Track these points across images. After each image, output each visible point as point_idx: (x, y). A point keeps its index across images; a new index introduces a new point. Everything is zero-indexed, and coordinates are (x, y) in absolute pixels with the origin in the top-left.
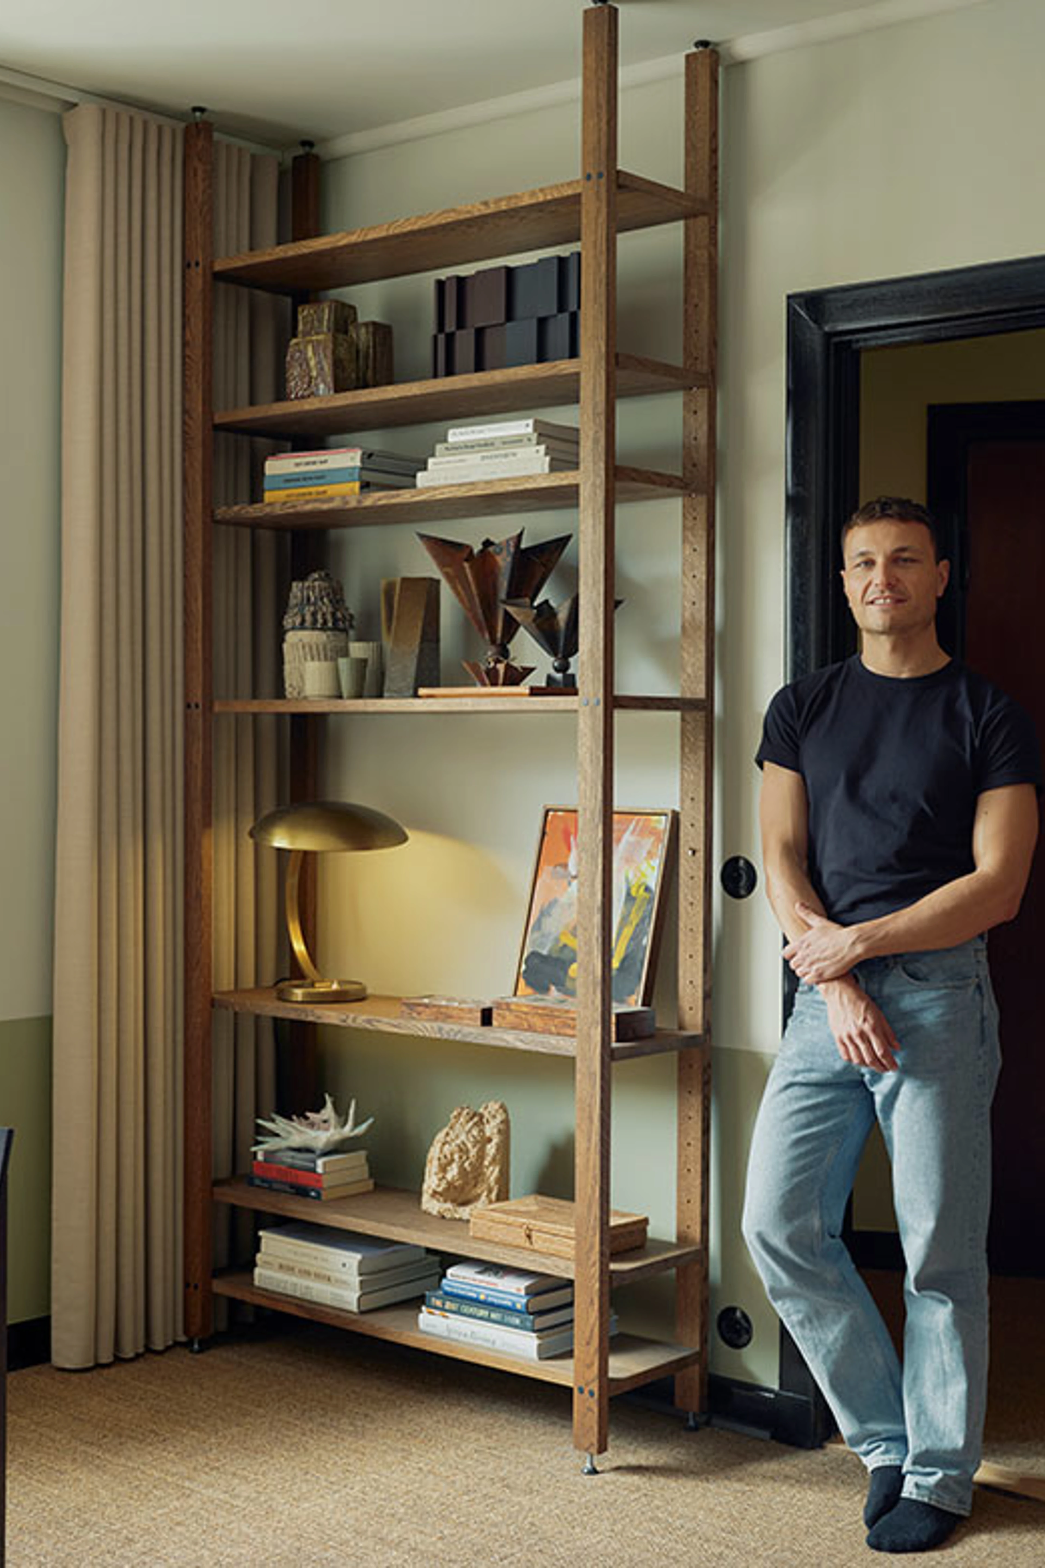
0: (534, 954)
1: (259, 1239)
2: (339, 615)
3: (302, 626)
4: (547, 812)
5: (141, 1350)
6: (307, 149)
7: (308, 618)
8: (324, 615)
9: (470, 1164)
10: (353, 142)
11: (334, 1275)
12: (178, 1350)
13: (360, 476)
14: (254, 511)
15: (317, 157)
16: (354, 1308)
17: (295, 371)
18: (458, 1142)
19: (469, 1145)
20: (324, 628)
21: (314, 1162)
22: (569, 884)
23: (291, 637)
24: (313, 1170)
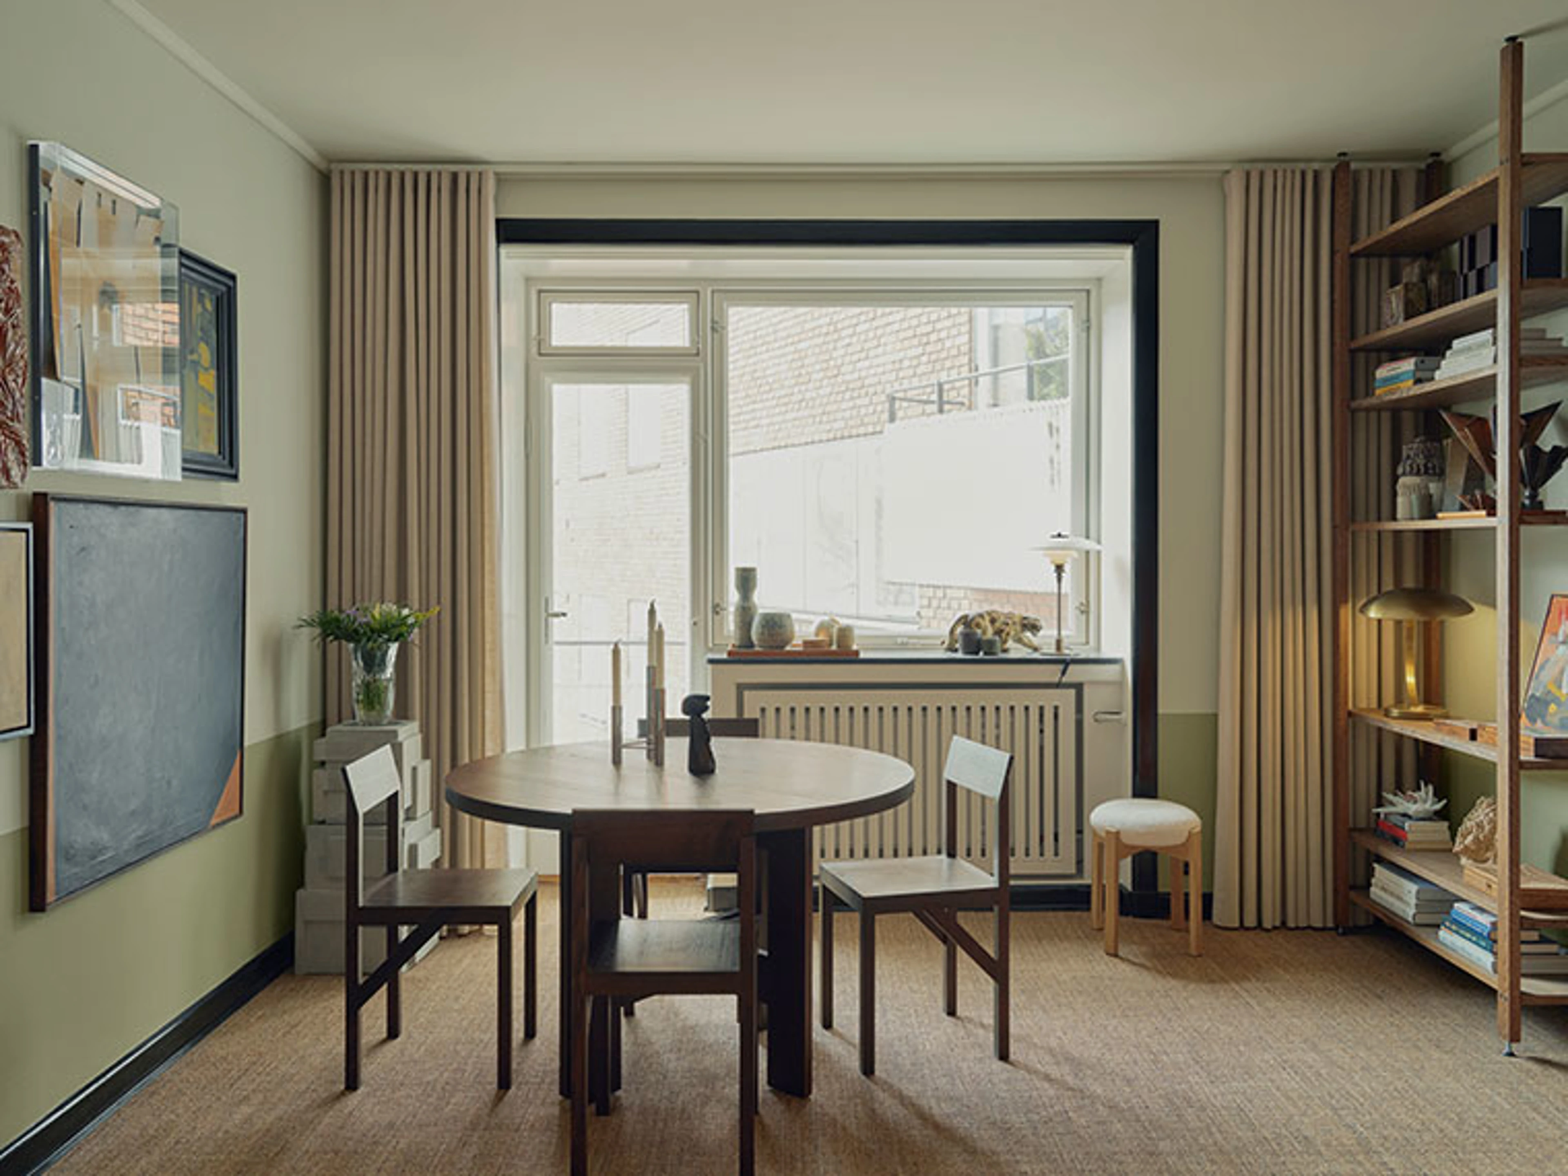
0: (1533, 696)
1: (1373, 869)
2: (1430, 465)
3: (1411, 473)
4: (1552, 597)
5: (1278, 923)
6: (1435, 158)
7: (1408, 469)
8: (1418, 466)
9: (1485, 837)
10: (1455, 151)
11: (1405, 898)
12: (1310, 931)
13: (1414, 375)
14: (1372, 401)
15: (1441, 163)
16: (1410, 919)
17: (1385, 310)
18: (1478, 820)
19: (1485, 823)
20: (1418, 473)
21: (1404, 823)
22: (1557, 648)
23: (1402, 480)
24: (1403, 829)
